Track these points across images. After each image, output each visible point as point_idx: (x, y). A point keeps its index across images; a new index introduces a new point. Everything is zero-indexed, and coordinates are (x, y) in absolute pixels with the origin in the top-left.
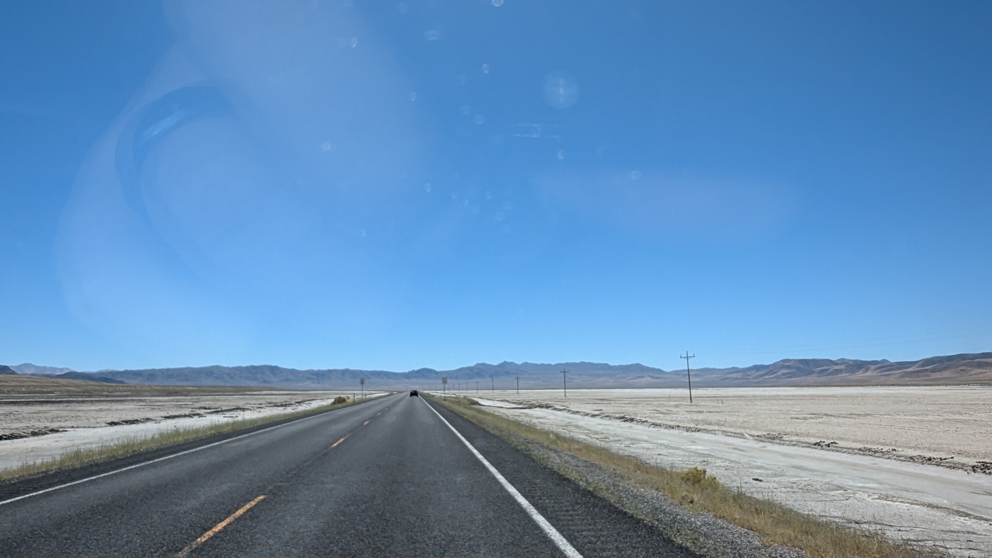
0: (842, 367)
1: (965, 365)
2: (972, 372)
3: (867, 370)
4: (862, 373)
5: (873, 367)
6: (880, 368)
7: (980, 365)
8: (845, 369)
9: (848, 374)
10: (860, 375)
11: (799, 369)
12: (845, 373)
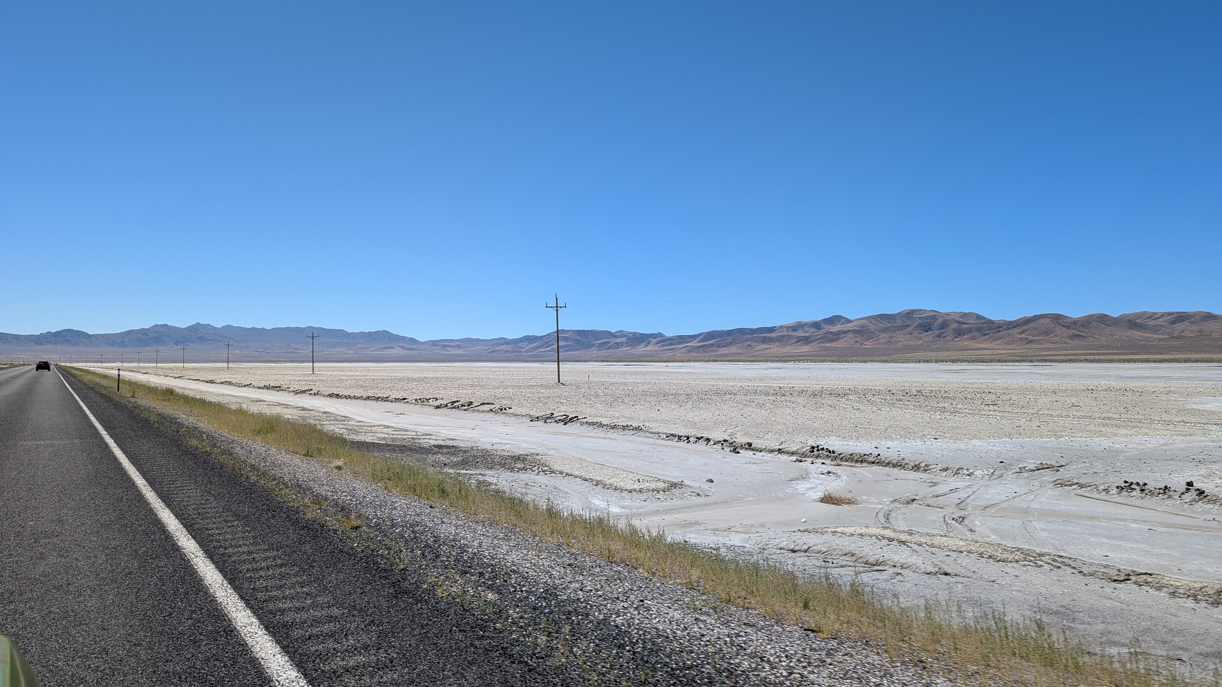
0: (624, 340)
1: (750, 339)
2: (758, 348)
3: (648, 343)
4: (643, 347)
5: (654, 341)
6: (661, 342)
7: (765, 340)
8: (627, 343)
9: (628, 348)
10: (641, 349)
11: (576, 341)
12: (626, 347)
